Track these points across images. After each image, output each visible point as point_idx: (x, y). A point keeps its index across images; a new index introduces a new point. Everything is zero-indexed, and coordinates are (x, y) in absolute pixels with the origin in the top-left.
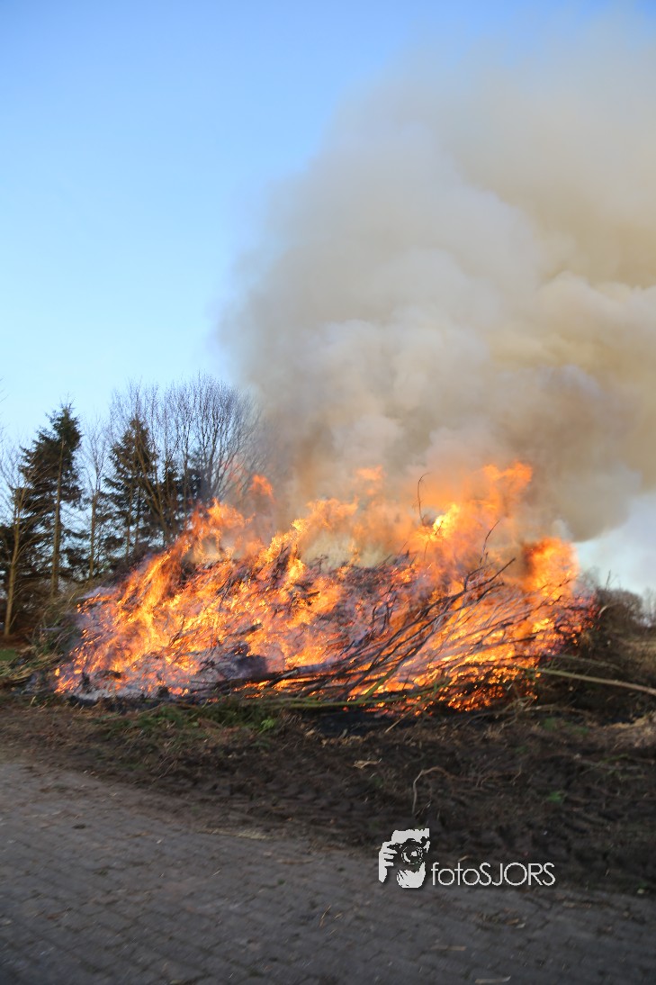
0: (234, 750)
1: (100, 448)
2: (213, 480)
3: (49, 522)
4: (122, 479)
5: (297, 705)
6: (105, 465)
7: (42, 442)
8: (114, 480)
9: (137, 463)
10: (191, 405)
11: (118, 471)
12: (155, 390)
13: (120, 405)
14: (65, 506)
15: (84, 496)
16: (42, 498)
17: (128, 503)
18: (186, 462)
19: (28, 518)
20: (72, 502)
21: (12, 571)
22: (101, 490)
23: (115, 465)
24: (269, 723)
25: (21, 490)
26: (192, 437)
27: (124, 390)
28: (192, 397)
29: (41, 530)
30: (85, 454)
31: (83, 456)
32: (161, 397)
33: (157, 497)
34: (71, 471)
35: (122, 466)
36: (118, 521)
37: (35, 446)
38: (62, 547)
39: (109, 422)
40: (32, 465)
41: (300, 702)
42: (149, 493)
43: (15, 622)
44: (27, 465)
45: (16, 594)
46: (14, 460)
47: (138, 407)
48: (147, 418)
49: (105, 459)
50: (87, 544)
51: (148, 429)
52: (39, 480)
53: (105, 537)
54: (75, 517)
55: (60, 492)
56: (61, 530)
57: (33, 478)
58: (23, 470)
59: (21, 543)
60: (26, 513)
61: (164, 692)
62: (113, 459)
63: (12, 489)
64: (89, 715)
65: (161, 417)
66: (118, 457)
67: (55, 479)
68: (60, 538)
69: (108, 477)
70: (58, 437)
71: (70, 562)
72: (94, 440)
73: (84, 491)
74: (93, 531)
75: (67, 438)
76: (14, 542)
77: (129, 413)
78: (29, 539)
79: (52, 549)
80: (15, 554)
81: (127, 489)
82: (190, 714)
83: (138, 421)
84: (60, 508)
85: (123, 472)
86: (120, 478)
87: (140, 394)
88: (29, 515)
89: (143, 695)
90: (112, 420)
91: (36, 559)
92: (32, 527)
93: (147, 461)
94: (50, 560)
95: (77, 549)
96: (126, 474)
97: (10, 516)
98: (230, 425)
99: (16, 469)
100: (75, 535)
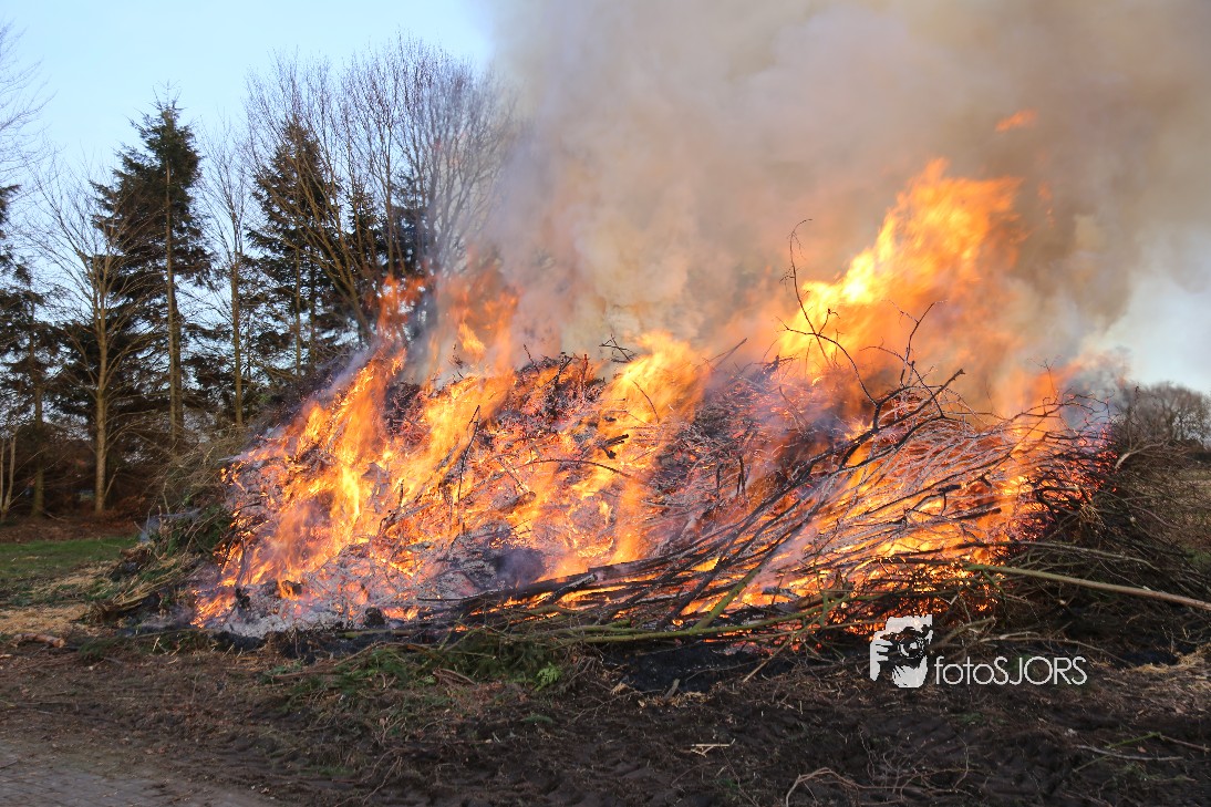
0: (494, 728)
1: (235, 181)
2: (437, 227)
3: (157, 314)
4: (278, 231)
5: (597, 638)
6: (246, 210)
7: (129, 172)
8: (264, 234)
9: (304, 204)
10: (390, 97)
11: (270, 219)
12: (323, 71)
13: (263, 102)
14: (184, 285)
15: (215, 266)
16: (141, 273)
17: (294, 273)
18: (389, 199)
19: (120, 308)
20: (194, 278)
21: (100, 403)
22: (245, 252)
23: (265, 209)
24: (550, 673)
25: (102, 259)
26: (396, 153)
27: (267, 73)
28: (390, 82)
29: (143, 327)
30: (210, 191)
31: (206, 194)
32: (335, 85)
33: (343, 262)
34: (187, 223)
35: (277, 209)
36: (277, 306)
37: (118, 180)
38: (183, 356)
39: (247, 131)
40: (117, 215)
41: (600, 632)
42: (328, 255)
43: (112, 488)
44: (108, 214)
45: (111, 439)
46: (83, 206)
47: (296, 104)
48: (314, 124)
49: (246, 199)
50: (226, 347)
51: (318, 140)
52: (132, 241)
53: (258, 333)
54: (203, 303)
55: (173, 262)
56: (179, 326)
57: (122, 237)
58: (101, 224)
59: (112, 354)
60: (115, 299)
61: (375, 618)
63: (84, 257)
64: (252, 665)
65: (338, 121)
66: (269, 194)
67: (161, 238)
68: (179, 340)
69: (254, 229)
70: (157, 163)
71: (200, 381)
72: (223, 165)
73: (214, 256)
74: (236, 325)
75: (175, 164)
76: (98, 352)
77: (281, 114)
78: (126, 344)
79: (166, 360)
80: (103, 372)
81: (288, 250)
82: (419, 661)
83: (299, 129)
84: (175, 288)
85: (281, 220)
86: (274, 230)
87: (299, 79)
88: (120, 303)
89: (340, 624)
90: (252, 128)
91: (141, 376)
92: (128, 324)
93: (320, 198)
94: (166, 378)
95: (211, 357)
96: (286, 223)
97: (86, 307)
98: (461, 131)
99: (88, 223)
100: (206, 334)
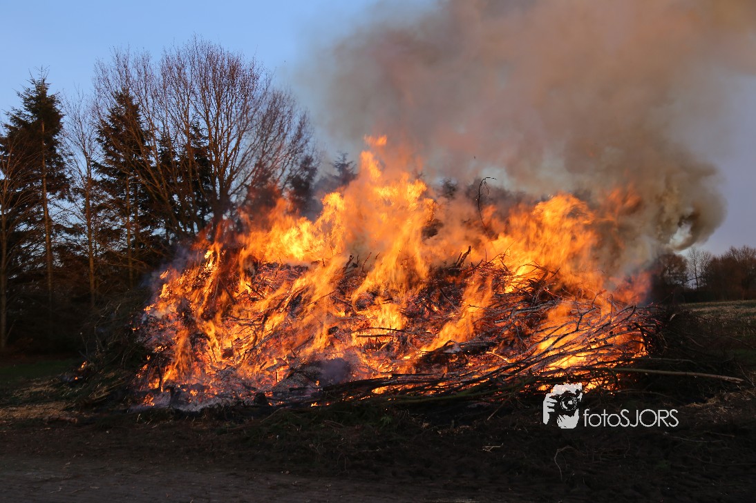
3: (34, 218)
4: (113, 163)
7: (15, 125)
8: (104, 165)
11: (108, 155)
14: (52, 198)
15: (73, 186)
17: (123, 189)
20: (58, 194)
22: (92, 177)
23: (104, 149)
27: (109, 62)
30: (68, 137)
31: (68, 141)
34: (55, 158)
35: (112, 149)
36: (113, 211)
37: (7, 130)
38: (53, 245)
39: (95, 98)
43: (11, 333)
49: (93, 142)
51: (138, 104)
53: (101, 229)
54: (66, 210)
55: (44, 183)
56: (50, 226)
59: (9, 245)
62: (102, 141)
66: (107, 139)
67: (36, 168)
68: (50, 235)
69: (99, 162)
70: (35, 120)
71: (63, 260)
72: (78, 120)
73: (72, 180)
75: (46, 120)
79: (41, 248)
81: (119, 175)
84: (46, 200)
85: (115, 156)
86: (110, 162)
87: (130, 66)
91: (23, 259)
92: (15, 225)
94: (40, 260)
95: (71, 246)
96: (118, 157)
